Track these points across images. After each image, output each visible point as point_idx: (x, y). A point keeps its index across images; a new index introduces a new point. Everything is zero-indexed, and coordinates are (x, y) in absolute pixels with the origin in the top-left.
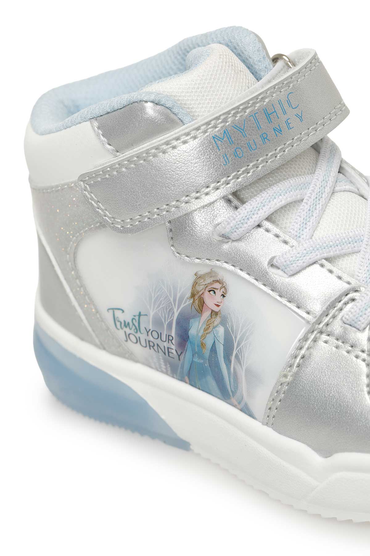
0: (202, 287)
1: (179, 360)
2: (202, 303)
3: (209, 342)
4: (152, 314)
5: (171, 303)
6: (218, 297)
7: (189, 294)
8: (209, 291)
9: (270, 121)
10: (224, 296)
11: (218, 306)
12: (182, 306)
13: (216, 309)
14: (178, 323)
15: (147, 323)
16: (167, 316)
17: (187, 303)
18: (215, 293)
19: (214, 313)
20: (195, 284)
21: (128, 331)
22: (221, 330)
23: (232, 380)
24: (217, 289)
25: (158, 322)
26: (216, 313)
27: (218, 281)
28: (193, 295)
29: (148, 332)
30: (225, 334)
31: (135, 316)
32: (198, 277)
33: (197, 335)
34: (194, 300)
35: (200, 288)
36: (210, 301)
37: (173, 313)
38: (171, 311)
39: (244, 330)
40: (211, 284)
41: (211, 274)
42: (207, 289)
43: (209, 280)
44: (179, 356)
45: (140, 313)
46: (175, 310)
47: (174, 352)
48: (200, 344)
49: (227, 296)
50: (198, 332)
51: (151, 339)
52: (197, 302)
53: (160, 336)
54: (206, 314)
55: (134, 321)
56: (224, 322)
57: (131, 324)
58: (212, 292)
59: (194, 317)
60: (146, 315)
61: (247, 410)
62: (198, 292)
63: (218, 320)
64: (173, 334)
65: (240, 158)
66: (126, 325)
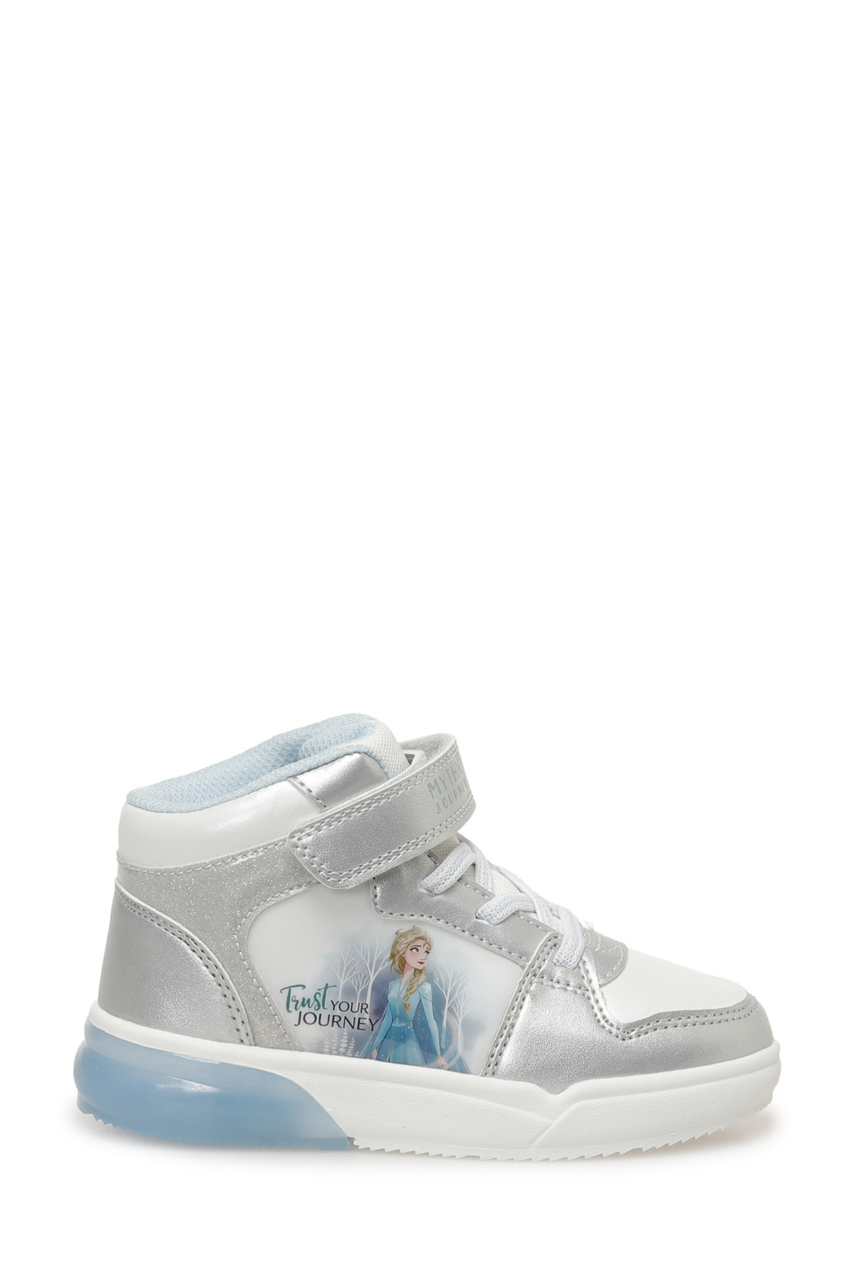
0: (403, 946)
2: (403, 963)
3: (413, 1001)
4: (342, 983)
5: (366, 967)
6: (421, 955)
7: (388, 956)
8: (411, 950)
10: (428, 953)
11: (422, 963)
12: (380, 969)
13: (420, 967)
14: (373, 989)
15: (336, 995)
16: (361, 983)
17: (386, 965)
18: (418, 950)
19: (417, 972)
20: (396, 943)
21: (305, 1010)
22: (428, 987)
23: (443, 1037)
24: (420, 946)
25: (349, 991)
26: (421, 971)
27: (420, 938)
28: (393, 956)
29: (334, 1006)
30: (432, 990)
31: (320, 990)
32: (399, 935)
33: (399, 996)
34: (394, 960)
35: (399, 948)
36: (412, 960)
37: (369, 978)
38: (367, 977)
39: (455, 983)
40: (413, 941)
41: (412, 931)
42: (409, 948)
43: (410, 938)
44: (373, 1026)
45: (327, 984)
46: (371, 975)
47: (367, 1022)
48: (403, 1006)
49: (432, 952)
50: (399, 994)
51: (338, 1012)
52: (397, 962)
53: (350, 1007)
54: (408, 974)
55: (318, 995)
56: (430, 979)
57: (312, 1000)
58: (414, 950)
59: (393, 979)
60: (335, 986)
61: (461, 1068)
62: (399, 952)
63: (423, 977)
64: (368, 1002)
65: (447, 808)
66: (305, 1003)
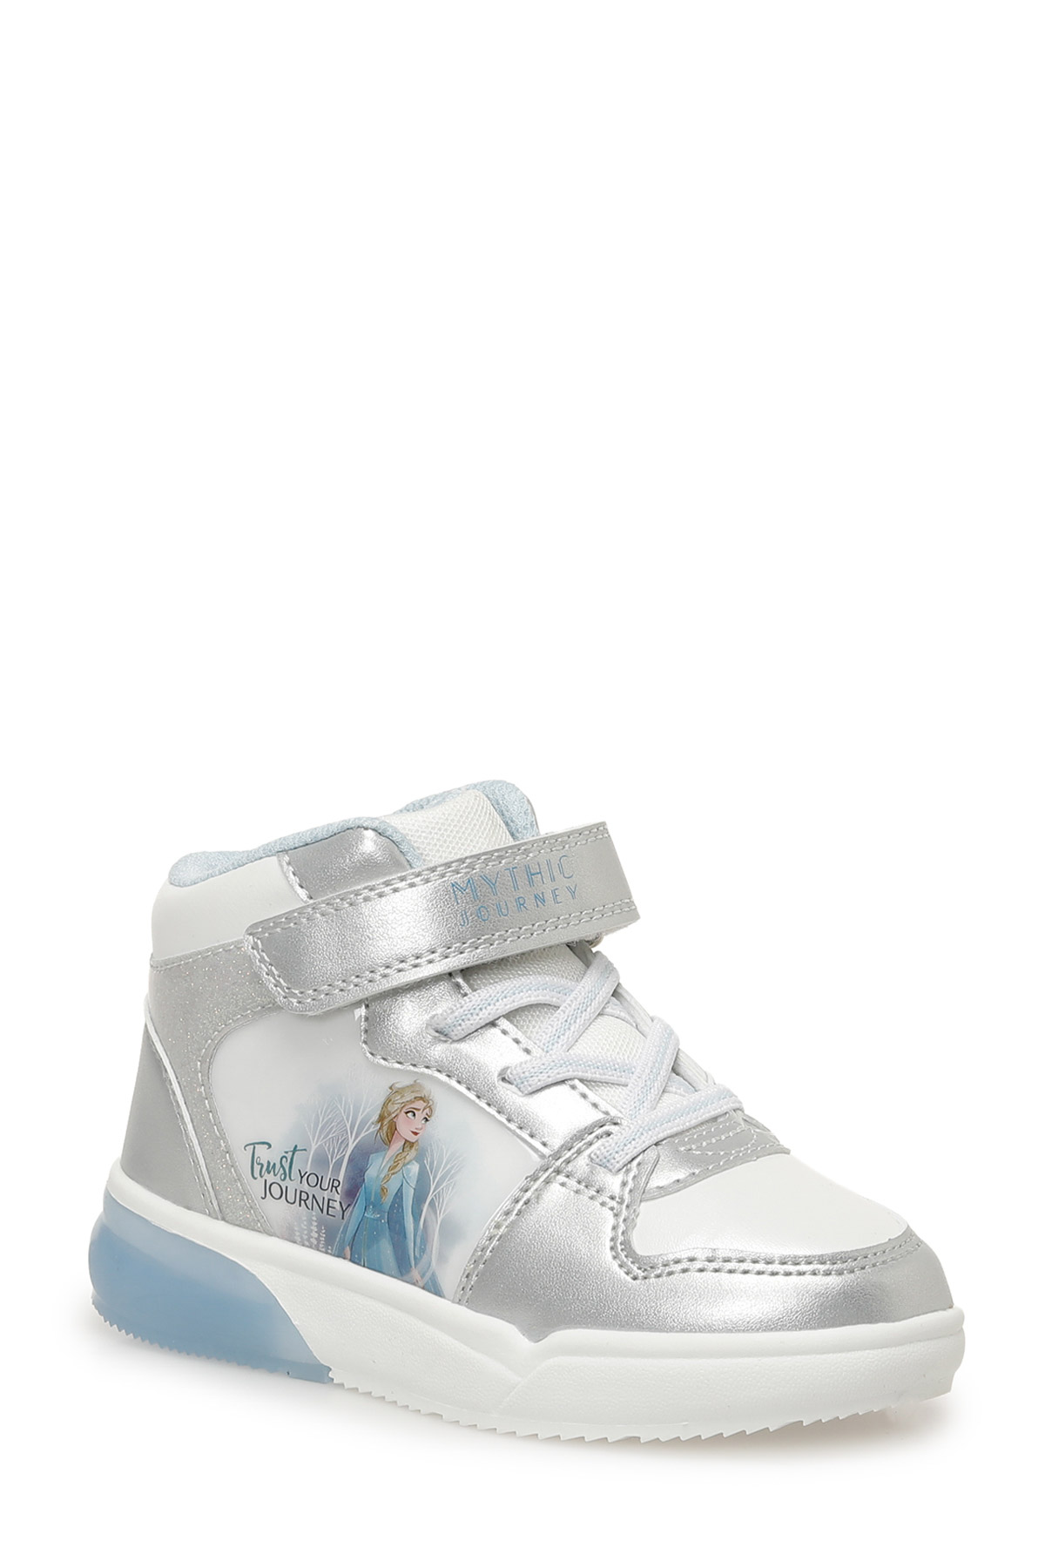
0: (396, 1106)
1: (343, 1218)
2: (393, 1129)
3: (393, 1188)
4: (314, 1147)
5: (346, 1130)
6: (418, 1121)
7: (375, 1117)
8: (407, 1113)
9: (531, 883)
10: (427, 1120)
11: (416, 1134)
12: (362, 1135)
13: (412, 1138)
14: (350, 1160)
15: (304, 1163)
16: (336, 1151)
17: (371, 1130)
18: (414, 1115)
19: (408, 1145)
20: (388, 1101)
21: (270, 1178)
22: (415, 1168)
24: (419, 1110)
25: (321, 1160)
26: (412, 1145)
27: (421, 1098)
28: (381, 1118)
29: (302, 1177)
30: (419, 1174)
31: (286, 1152)
32: (395, 1091)
33: (378, 1176)
34: (382, 1125)
35: (393, 1108)
36: (405, 1128)
37: (348, 1144)
38: (345, 1143)
39: (449, 1166)
40: (411, 1102)
41: (413, 1087)
42: (404, 1110)
43: (409, 1097)
44: (344, 1212)
45: (296, 1146)
46: (351, 1141)
47: (337, 1205)
48: (379, 1190)
49: (432, 1119)
50: (380, 1172)
51: (305, 1187)
52: (385, 1128)
53: (319, 1181)
54: (397, 1146)
55: (284, 1159)
56: (420, 1158)
57: (278, 1166)
58: (410, 1115)
59: (377, 1151)
60: (305, 1150)
61: (434, 1288)
62: (390, 1114)
63: (413, 1153)
64: (341, 1179)
65: (484, 920)
66: (270, 1168)
